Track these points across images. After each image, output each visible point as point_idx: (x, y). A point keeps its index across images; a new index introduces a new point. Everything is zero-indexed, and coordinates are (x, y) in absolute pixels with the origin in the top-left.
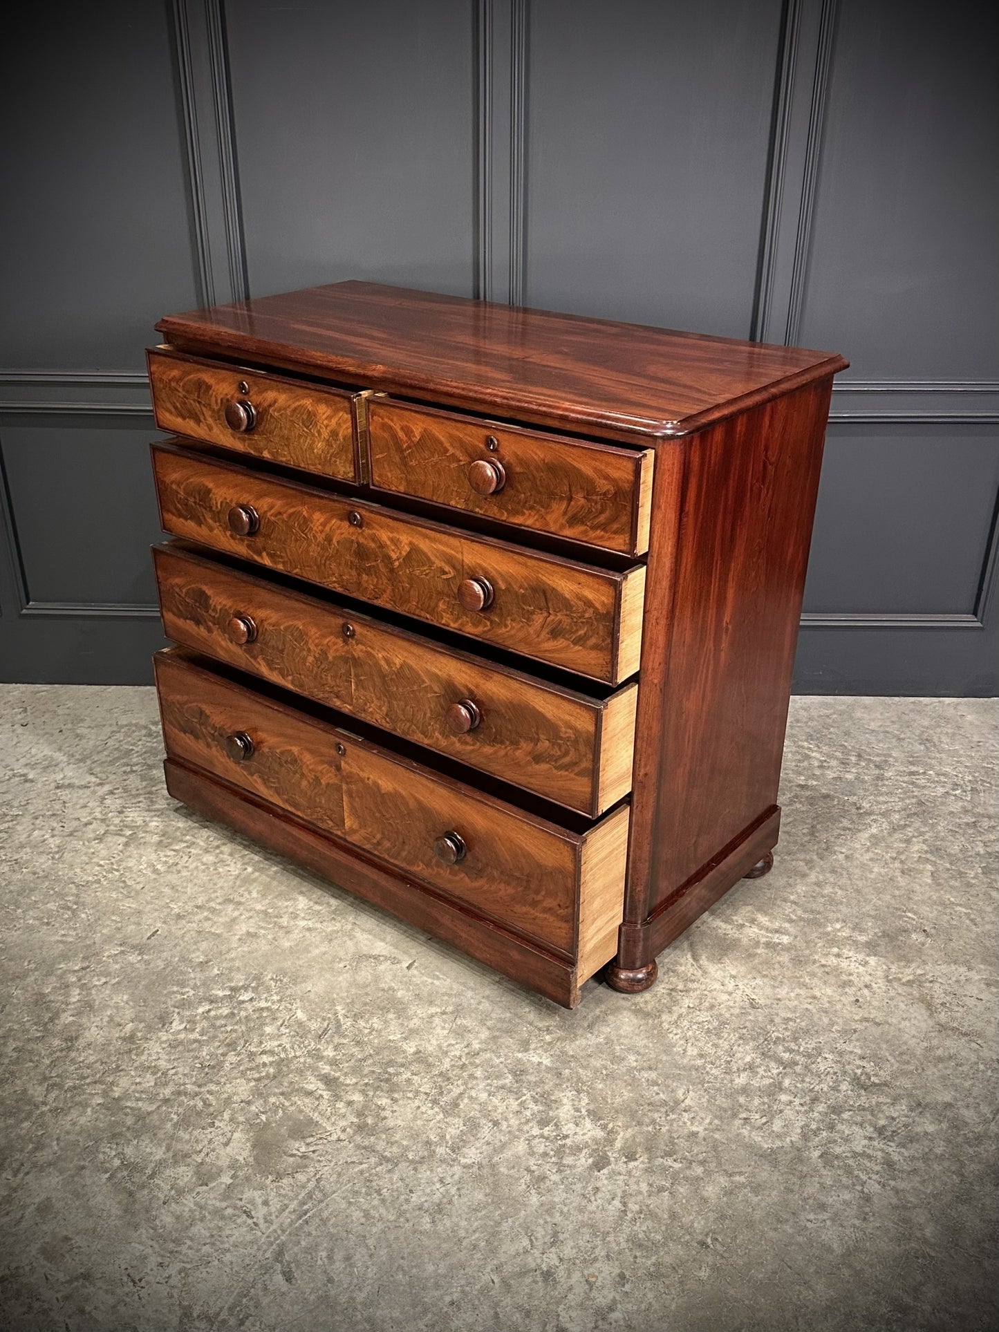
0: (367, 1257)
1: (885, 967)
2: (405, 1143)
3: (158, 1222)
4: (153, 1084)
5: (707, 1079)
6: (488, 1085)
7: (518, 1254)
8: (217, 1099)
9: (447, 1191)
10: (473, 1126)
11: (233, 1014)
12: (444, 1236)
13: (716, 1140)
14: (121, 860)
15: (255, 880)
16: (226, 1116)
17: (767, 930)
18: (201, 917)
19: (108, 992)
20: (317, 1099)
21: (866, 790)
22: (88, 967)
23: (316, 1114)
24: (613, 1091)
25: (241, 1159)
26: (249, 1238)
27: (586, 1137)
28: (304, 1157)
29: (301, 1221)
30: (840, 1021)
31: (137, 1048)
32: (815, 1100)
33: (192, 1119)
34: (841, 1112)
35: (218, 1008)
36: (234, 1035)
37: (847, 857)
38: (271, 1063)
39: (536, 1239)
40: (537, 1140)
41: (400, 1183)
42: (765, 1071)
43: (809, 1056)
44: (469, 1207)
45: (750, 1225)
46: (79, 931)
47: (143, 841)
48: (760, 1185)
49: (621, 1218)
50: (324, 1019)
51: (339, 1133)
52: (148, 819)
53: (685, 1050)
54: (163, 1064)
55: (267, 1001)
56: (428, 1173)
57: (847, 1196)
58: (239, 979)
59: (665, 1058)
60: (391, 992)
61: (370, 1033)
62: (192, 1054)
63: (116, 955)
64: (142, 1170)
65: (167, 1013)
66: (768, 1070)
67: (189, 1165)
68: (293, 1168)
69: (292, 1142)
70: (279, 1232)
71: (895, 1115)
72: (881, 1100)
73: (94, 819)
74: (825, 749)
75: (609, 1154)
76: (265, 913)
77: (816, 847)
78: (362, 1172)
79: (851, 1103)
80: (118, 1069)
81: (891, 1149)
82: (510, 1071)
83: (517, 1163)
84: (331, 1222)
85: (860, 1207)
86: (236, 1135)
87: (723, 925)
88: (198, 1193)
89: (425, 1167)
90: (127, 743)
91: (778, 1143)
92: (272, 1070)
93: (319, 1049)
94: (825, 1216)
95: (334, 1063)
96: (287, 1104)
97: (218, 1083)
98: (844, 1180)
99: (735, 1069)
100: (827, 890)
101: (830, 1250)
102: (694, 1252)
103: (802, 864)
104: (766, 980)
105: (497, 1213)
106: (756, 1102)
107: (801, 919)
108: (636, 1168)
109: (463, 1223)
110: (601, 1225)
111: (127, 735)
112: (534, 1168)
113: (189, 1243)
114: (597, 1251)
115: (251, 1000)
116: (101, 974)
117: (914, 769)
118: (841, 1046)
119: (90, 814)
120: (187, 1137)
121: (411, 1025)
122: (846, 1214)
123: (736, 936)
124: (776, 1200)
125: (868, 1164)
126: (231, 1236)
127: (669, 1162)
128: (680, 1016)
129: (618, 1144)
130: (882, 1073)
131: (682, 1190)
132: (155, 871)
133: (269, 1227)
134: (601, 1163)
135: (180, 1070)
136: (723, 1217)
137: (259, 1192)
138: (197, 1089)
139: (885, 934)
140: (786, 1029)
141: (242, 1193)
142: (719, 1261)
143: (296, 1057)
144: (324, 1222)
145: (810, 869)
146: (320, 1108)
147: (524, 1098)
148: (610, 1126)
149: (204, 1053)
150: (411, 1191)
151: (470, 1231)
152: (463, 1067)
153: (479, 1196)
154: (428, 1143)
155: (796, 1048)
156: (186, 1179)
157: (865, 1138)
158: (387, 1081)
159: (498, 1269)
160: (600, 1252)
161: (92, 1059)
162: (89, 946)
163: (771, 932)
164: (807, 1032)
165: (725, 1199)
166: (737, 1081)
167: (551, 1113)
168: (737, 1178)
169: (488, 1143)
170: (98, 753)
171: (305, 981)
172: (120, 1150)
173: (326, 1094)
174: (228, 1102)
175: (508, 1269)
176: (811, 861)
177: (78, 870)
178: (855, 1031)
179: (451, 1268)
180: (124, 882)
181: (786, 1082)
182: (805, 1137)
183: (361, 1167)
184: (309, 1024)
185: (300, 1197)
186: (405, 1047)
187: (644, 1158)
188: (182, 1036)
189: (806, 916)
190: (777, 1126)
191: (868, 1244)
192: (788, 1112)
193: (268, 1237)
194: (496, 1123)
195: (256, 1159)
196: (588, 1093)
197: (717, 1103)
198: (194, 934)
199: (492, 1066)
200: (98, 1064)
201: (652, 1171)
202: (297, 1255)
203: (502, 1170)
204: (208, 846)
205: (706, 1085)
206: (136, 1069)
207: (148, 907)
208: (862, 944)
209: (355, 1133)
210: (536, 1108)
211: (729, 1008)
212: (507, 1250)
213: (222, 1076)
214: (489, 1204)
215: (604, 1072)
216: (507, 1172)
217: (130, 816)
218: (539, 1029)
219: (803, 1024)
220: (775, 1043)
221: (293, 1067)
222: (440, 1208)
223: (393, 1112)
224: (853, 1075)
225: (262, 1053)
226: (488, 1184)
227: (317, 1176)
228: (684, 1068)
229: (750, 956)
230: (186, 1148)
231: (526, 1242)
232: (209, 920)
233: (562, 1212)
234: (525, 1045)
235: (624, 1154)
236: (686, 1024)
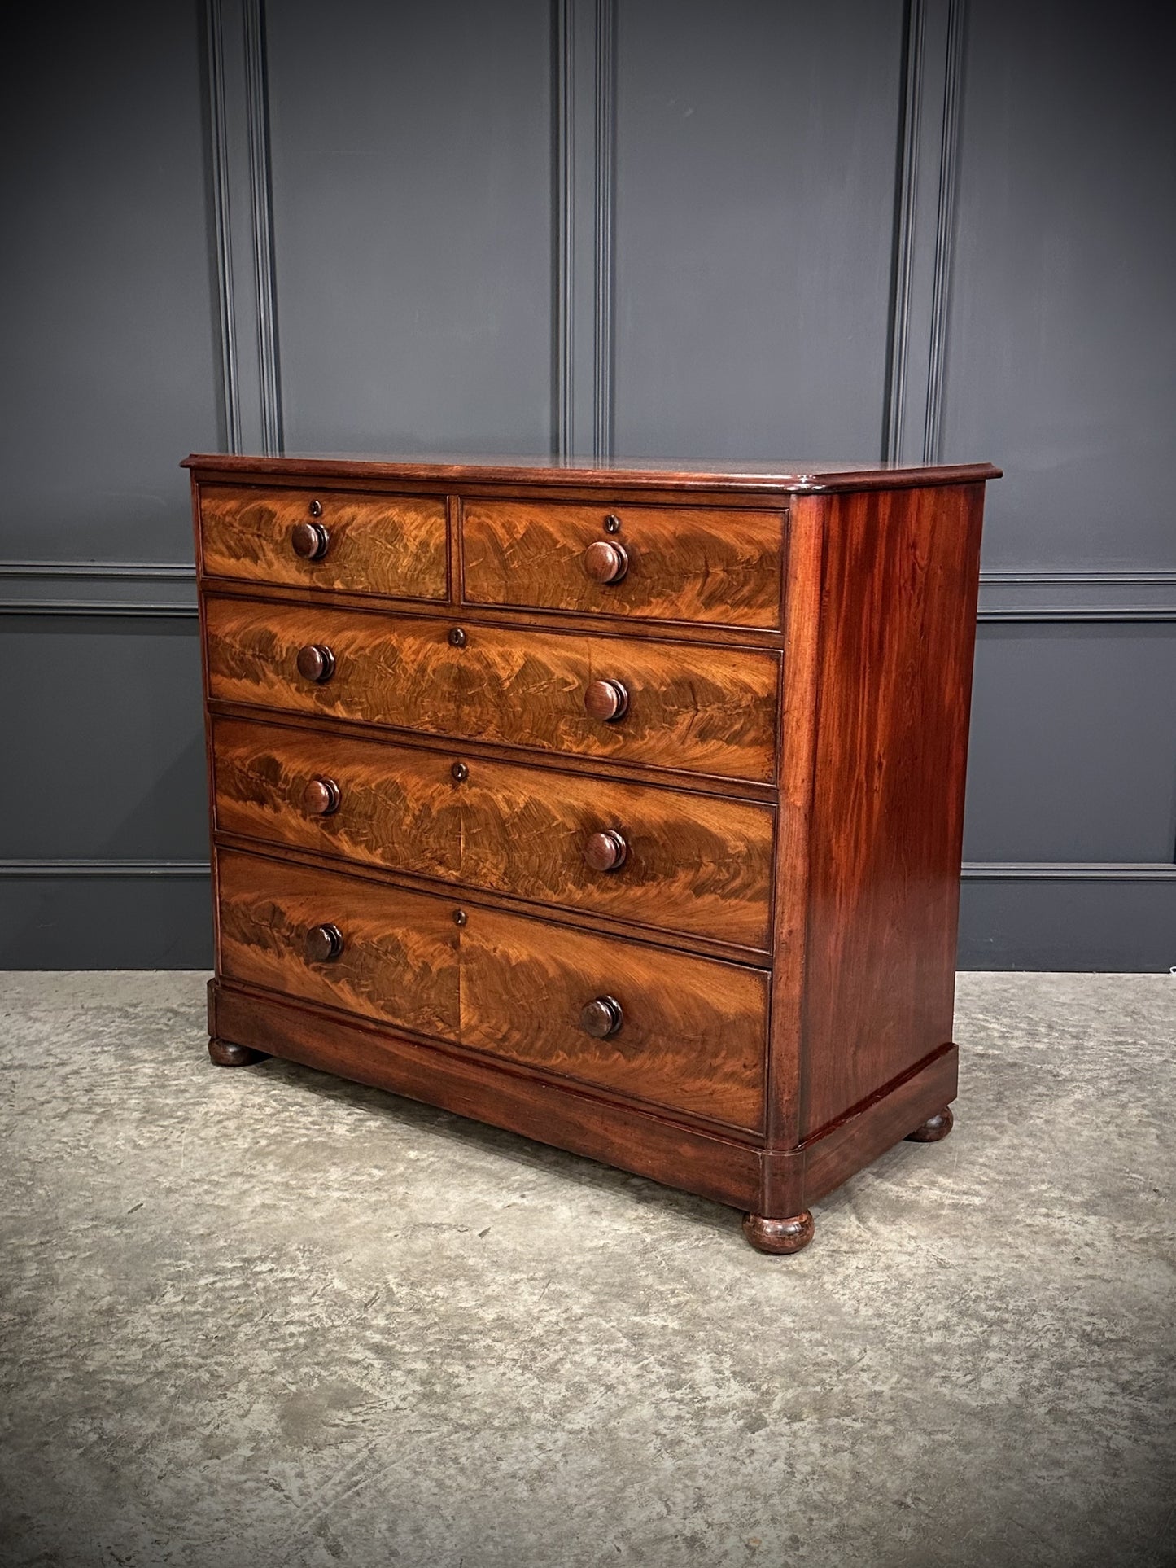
0: (442, 1529)
1: (1109, 1226)
2: (488, 1410)
3: (151, 1497)
4: (140, 1356)
5: (889, 1338)
6: (596, 1349)
7: (650, 1520)
8: (229, 1370)
9: (548, 1457)
10: (579, 1391)
11: (247, 1286)
12: (548, 1503)
13: (907, 1399)
14: (91, 1137)
15: (270, 1153)
16: (243, 1387)
17: (952, 1192)
18: (199, 1190)
19: (76, 1266)
20: (367, 1368)
21: (1062, 1059)
22: (48, 1242)
23: (365, 1384)
24: (765, 1352)
25: (264, 1430)
26: (279, 1511)
27: (733, 1399)
28: (350, 1426)
29: (350, 1493)
30: (1058, 1279)
31: (117, 1322)
32: (1034, 1357)
33: (195, 1391)
34: (1068, 1369)
35: (226, 1280)
36: (249, 1306)
37: (1047, 1122)
38: (301, 1334)
39: (674, 1504)
40: (667, 1404)
41: (484, 1451)
42: (965, 1329)
43: (1021, 1314)
44: (580, 1473)
45: (963, 1483)
46: (36, 1207)
47: (118, 1118)
48: (970, 1443)
49: (788, 1481)
50: (370, 1288)
51: (398, 1402)
52: (125, 1097)
53: (857, 1311)
54: (153, 1337)
55: (291, 1270)
56: (522, 1439)
57: (1088, 1452)
58: (253, 1250)
59: (831, 1318)
60: (459, 1260)
61: (434, 1301)
62: (192, 1326)
63: (85, 1229)
64: (129, 1445)
65: (158, 1286)
66: (968, 1327)
67: (193, 1438)
68: (336, 1439)
69: (335, 1412)
70: (321, 1505)
71: (1141, 1370)
72: (1120, 1355)
73: (54, 1097)
74: (1006, 1021)
75: (766, 1415)
76: (287, 1185)
77: (1006, 1113)
78: (431, 1441)
79: (1082, 1359)
80: (92, 1342)
81: (1139, 1404)
82: (625, 1335)
83: (642, 1427)
84: (393, 1492)
85: (1106, 1462)
86: (255, 1407)
87: (895, 1188)
88: (207, 1467)
89: (516, 1434)
90: (96, 1025)
91: (989, 1401)
92: (302, 1341)
93: (365, 1319)
94: (1061, 1472)
95: (385, 1331)
96: (324, 1373)
97: (230, 1354)
98: (1083, 1436)
99: (925, 1327)
100: (1026, 1153)
101: (1072, 1506)
102: (889, 1513)
103: (990, 1128)
104: (955, 1240)
105: (619, 1479)
106: (956, 1360)
107: (994, 1181)
108: (804, 1428)
109: (573, 1490)
110: (761, 1488)
111: (94, 1017)
112: (666, 1431)
113: (195, 1518)
114: (758, 1515)
115: (271, 1270)
116: (67, 1248)
117: (1122, 1039)
118: (1061, 1303)
119: (49, 1093)
120: (189, 1409)
121: (489, 1292)
122: (1089, 1470)
123: (912, 1198)
124: (994, 1457)
126: (254, 1510)
127: (847, 1421)
128: (847, 1277)
129: (777, 1405)
130: (1118, 1328)
132: (136, 1146)
133: (306, 1500)
134: (755, 1424)
135: (178, 1342)
136: (924, 1476)
137: (292, 1464)
138: (201, 1361)
139: (1105, 1195)
140: (988, 1288)
141: (268, 1465)
142: (924, 1521)
143: (334, 1326)
144: (382, 1493)
145: (1001, 1133)
146: (370, 1377)
147: (646, 1362)
148: (764, 1387)
149: (210, 1324)
150: (499, 1459)
151: (584, 1497)
152: (561, 1331)
153: (593, 1462)
154: (519, 1410)
155: (1004, 1306)
156: (189, 1453)
157: (1105, 1393)
158: (459, 1348)
159: (624, 1536)
160: (762, 1515)
161: (55, 1333)
162: (50, 1221)
163: (957, 1193)
164: (1015, 1290)
165: (926, 1458)
166: (929, 1340)
168: (939, 1437)
169: (601, 1408)
170: (58, 1035)
171: (342, 1251)
172: (97, 1424)
173: (377, 1364)
174: (244, 1373)
175: (636, 1537)
176: (1002, 1126)
177: (33, 1148)
178: (1079, 1288)
179: (560, 1536)
180: (95, 1158)
181: (994, 1340)
182: (1024, 1394)
183: (429, 1436)
184: (351, 1293)
185: (348, 1468)
186: (481, 1313)
187: (814, 1418)
188: (179, 1308)
189: (1001, 1178)
190: (987, 1383)
191: (1122, 1500)
192: (1000, 1370)
193: (305, 1510)
194: (610, 1388)
195: (284, 1430)
196: (731, 1354)
197: (905, 1361)
198: (191, 1208)
199: (600, 1331)
200: (64, 1338)
201: (825, 1431)
202: (345, 1528)
203: (622, 1434)
204: (206, 1121)
205: (888, 1345)
206: (117, 1342)
207: (128, 1183)
208: (1077, 1204)
209: (419, 1402)
210: (663, 1372)
211: (911, 1268)
212: (635, 1516)
213: (234, 1348)
214: (607, 1470)
215: (752, 1334)
216: (628, 1437)
217: (102, 1094)
218: (661, 1293)
219: (1009, 1282)
220: (975, 1301)
221: (331, 1337)
222: (540, 1475)
223: (469, 1379)
224: (1081, 1332)
225: (287, 1323)
226: (603, 1449)
227: (370, 1446)
228: (857, 1328)
229: (932, 1217)
230: (189, 1421)
231: (660, 1508)
232: (211, 1192)
233: (706, 1476)
234: (643, 1309)
235: (785, 1415)
236: (855, 1284)
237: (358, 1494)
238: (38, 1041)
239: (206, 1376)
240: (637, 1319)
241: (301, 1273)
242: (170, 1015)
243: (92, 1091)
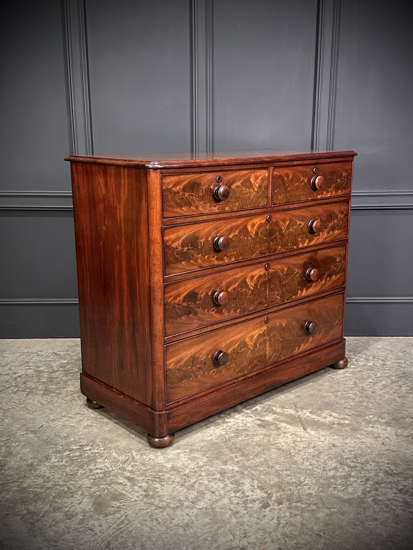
0: (152, 545)
1: (395, 431)
2: (169, 501)
3: (46, 534)
4: (43, 482)
5: (314, 473)
6: (208, 478)
7: (227, 541)
8: (75, 487)
9: (191, 518)
10: (202, 494)
11: (81, 455)
12: (190, 535)
13: (321, 496)
14: (25, 400)
16: (79, 493)
17: (338, 418)
18: (64, 420)
19: (19, 448)
20: (124, 486)
21: (378, 369)
22: (10, 439)
23: (124, 491)
24: (269, 479)
25: (87, 509)
26: (92, 539)
27: (258, 496)
28: (119, 507)
29: (118, 532)
30: (376, 450)
31: (34, 469)
32: (367, 480)
33: (62, 494)
34: (380, 484)
35: (74, 453)
36: (82, 463)
37: (372, 392)
38: (101, 473)
39: (236, 535)
40: (234, 498)
41: (167, 516)
42: (342, 470)
43: (363, 464)
44: (202, 524)
45: (341, 527)
46: (4, 426)
47: (35, 393)
48: (344, 512)
49: (278, 526)
50: (126, 456)
51: (136, 498)
52: (38, 385)
53: (303, 463)
54: (47, 474)
55: (97, 449)
56: (181, 512)
57: (387, 515)
58: (84, 442)
59: (294, 466)
61: (149, 461)
62: (61, 470)
63: (23, 435)
64: (38, 515)
65: (49, 456)
66: (344, 469)
67: (61, 512)
68: (113, 512)
69: (113, 502)
70: (108, 536)
71: (407, 484)
72: (399, 479)
75: (270, 502)
77: (357, 389)
78: (148, 513)
79: (385, 480)
80: (25, 476)
81: (406, 497)
82: (219, 473)
83: (225, 507)
84: (134, 532)
85: (394, 519)
86: (84, 500)
87: (317, 417)
88: (66, 523)
89: (179, 510)
90: (28, 359)
91: (351, 496)
92: (101, 475)
93: (124, 467)
94: (377, 523)
95: (132, 472)
96: (109, 488)
97: (75, 481)
98: (385, 509)
99: (328, 469)
100: (365, 404)
101: (381, 535)
102: (314, 538)
104: (339, 437)
105: (216, 526)
106: (339, 481)
107: (353, 414)
108: (283, 507)
109: (199, 531)
110: (267, 529)
111: (27, 356)
112: (233, 508)
113: (62, 542)
114: (267, 539)
115: (90, 449)
116: (16, 442)
117: (400, 361)
118: (377, 460)
119: (10, 384)
120: (60, 501)
121: (169, 457)
122: (387, 522)
123: (323, 421)
124: (353, 517)
125: (396, 503)
126: (83, 538)
127: (299, 504)
128: (300, 450)
129: (274, 498)
130: (398, 469)
131: (306, 515)
132: (42, 404)
133: (102, 535)
134: (266, 506)
135: (56, 476)
136: (327, 525)
137: (97, 521)
138: (64, 483)
139: (393, 419)
140: (351, 454)
141: (88, 522)
142: (327, 541)
143: (113, 470)
144: (130, 532)
145: (356, 396)
146: (126, 489)
147: (226, 483)
148: (269, 492)
149: (68, 469)
150: (173, 519)
151: (203, 533)
152: (195, 472)
153: (207, 520)
154: (180, 501)
155: (356, 461)
156: (60, 517)
157: (393, 493)
158: (158, 478)
159: (218, 547)
160: (268, 539)
161: (12, 473)
162: (10, 431)
163: (340, 419)
164: (361, 455)
165: (328, 518)
166: (329, 474)
167: (240, 488)
168: (333, 510)
169: (210, 500)
170: (13, 362)
171: (116, 442)
172: (27, 507)
173: (129, 484)
174: (80, 487)
176: (356, 394)
177: (4, 404)
178: (384, 454)
179: (195, 548)
180: (27, 408)
181: (353, 474)
182: (364, 493)
183: (147, 511)
184: (119, 458)
185: (118, 523)
186: (166, 465)
187: (287, 503)
188: (56, 464)
189: (356, 413)
190: (350, 490)
191: (399, 533)
192: (355, 485)
193: (102, 538)
194: (213, 492)
195: (95, 509)
196: (257, 480)
197: (320, 482)
198: (61, 426)
199: (210, 471)
200: (15, 475)
201: (291, 508)
202: (116, 545)
203: (217, 510)
204: (67, 394)
205: (314, 476)
206: (34, 476)
207: (39, 417)
208: (383, 423)
209: (144, 498)
210: (232, 486)
211: (323, 447)
212: (222, 540)
213: (77, 478)
214: (212, 523)
215: (265, 472)
216: (219, 510)
217: (29, 384)
218: (232, 457)
219: (359, 452)
220: (346, 459)
221: (111, 474)
222: (187, 525)
223: (162, 489)
224: (384, 470)
225: (96, 469)
226: (211, 515)
227: (126, 515)
228: (303, 469)
229: (331, 428)
230: (60, 505)
231: (231, 537)
232: (68, 421)
233: (248, 525)
234: (225, 463)
235: (277, 502)
236: (302, 453)
237: (121, 533)
238: (6, 365)
239: (66, 489)
240: (223, 467)
241: (101, 450)
242: (54, 355)
243: (25, 383)
